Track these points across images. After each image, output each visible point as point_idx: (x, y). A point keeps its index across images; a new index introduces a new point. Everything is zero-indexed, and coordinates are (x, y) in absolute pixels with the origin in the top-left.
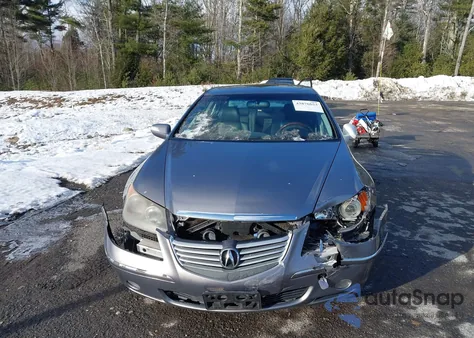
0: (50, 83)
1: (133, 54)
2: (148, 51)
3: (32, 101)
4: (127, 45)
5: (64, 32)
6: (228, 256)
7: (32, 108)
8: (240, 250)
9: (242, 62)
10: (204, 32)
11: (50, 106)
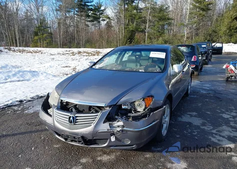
0: (96, 45)
1: (132, 31)
2: (139, 30)
3: (87, 53)
4: (130, 27)
5: (105, 22)
6: (71, 118)
7: (87, 56)
8: (77, 117)
9: (187, 34)
10: (168, 19)
11: (94, 55)
